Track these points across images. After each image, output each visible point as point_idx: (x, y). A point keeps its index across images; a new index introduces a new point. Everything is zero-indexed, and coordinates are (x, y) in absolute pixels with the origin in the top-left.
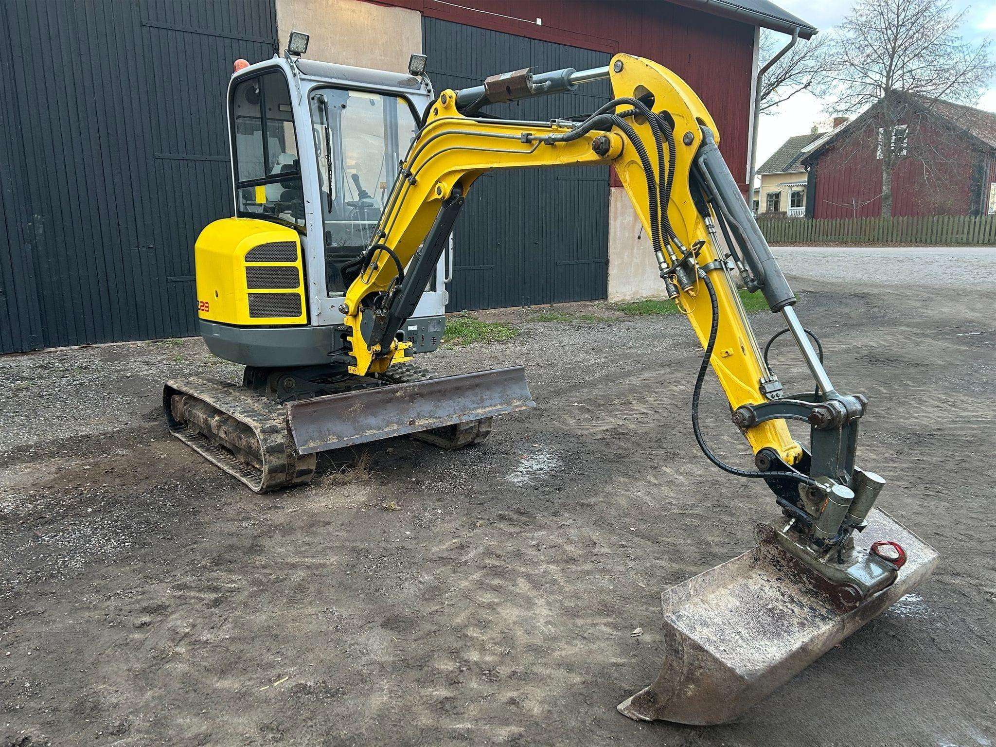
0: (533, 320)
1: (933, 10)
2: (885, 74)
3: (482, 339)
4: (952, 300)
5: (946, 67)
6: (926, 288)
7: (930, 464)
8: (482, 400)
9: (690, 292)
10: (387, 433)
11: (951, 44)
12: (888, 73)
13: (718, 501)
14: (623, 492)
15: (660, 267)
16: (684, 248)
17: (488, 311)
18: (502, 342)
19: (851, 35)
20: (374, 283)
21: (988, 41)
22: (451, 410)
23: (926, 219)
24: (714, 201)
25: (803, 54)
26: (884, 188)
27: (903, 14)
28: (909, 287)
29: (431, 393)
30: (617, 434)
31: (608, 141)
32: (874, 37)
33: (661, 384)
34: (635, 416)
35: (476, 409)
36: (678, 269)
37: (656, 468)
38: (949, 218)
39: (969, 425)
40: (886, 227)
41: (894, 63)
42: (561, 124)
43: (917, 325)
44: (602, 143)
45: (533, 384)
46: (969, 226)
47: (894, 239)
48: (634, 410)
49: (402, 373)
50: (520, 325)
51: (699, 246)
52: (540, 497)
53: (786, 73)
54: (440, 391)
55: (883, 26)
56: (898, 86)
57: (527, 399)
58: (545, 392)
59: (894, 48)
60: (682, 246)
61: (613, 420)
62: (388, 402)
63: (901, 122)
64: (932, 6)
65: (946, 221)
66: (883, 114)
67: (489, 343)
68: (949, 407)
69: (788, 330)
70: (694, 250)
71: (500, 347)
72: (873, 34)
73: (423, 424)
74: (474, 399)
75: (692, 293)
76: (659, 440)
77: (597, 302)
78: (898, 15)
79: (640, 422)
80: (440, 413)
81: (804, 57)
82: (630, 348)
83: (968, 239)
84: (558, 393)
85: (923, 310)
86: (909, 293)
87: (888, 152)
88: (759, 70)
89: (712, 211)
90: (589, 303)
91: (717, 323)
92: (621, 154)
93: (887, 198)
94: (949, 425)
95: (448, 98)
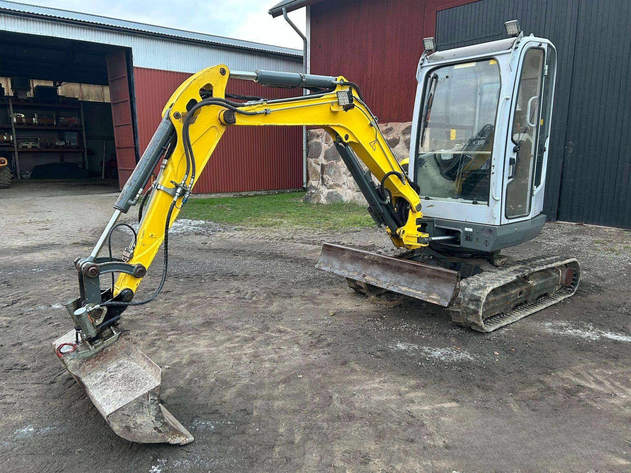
35: (404, 286)
57: (445, 298)
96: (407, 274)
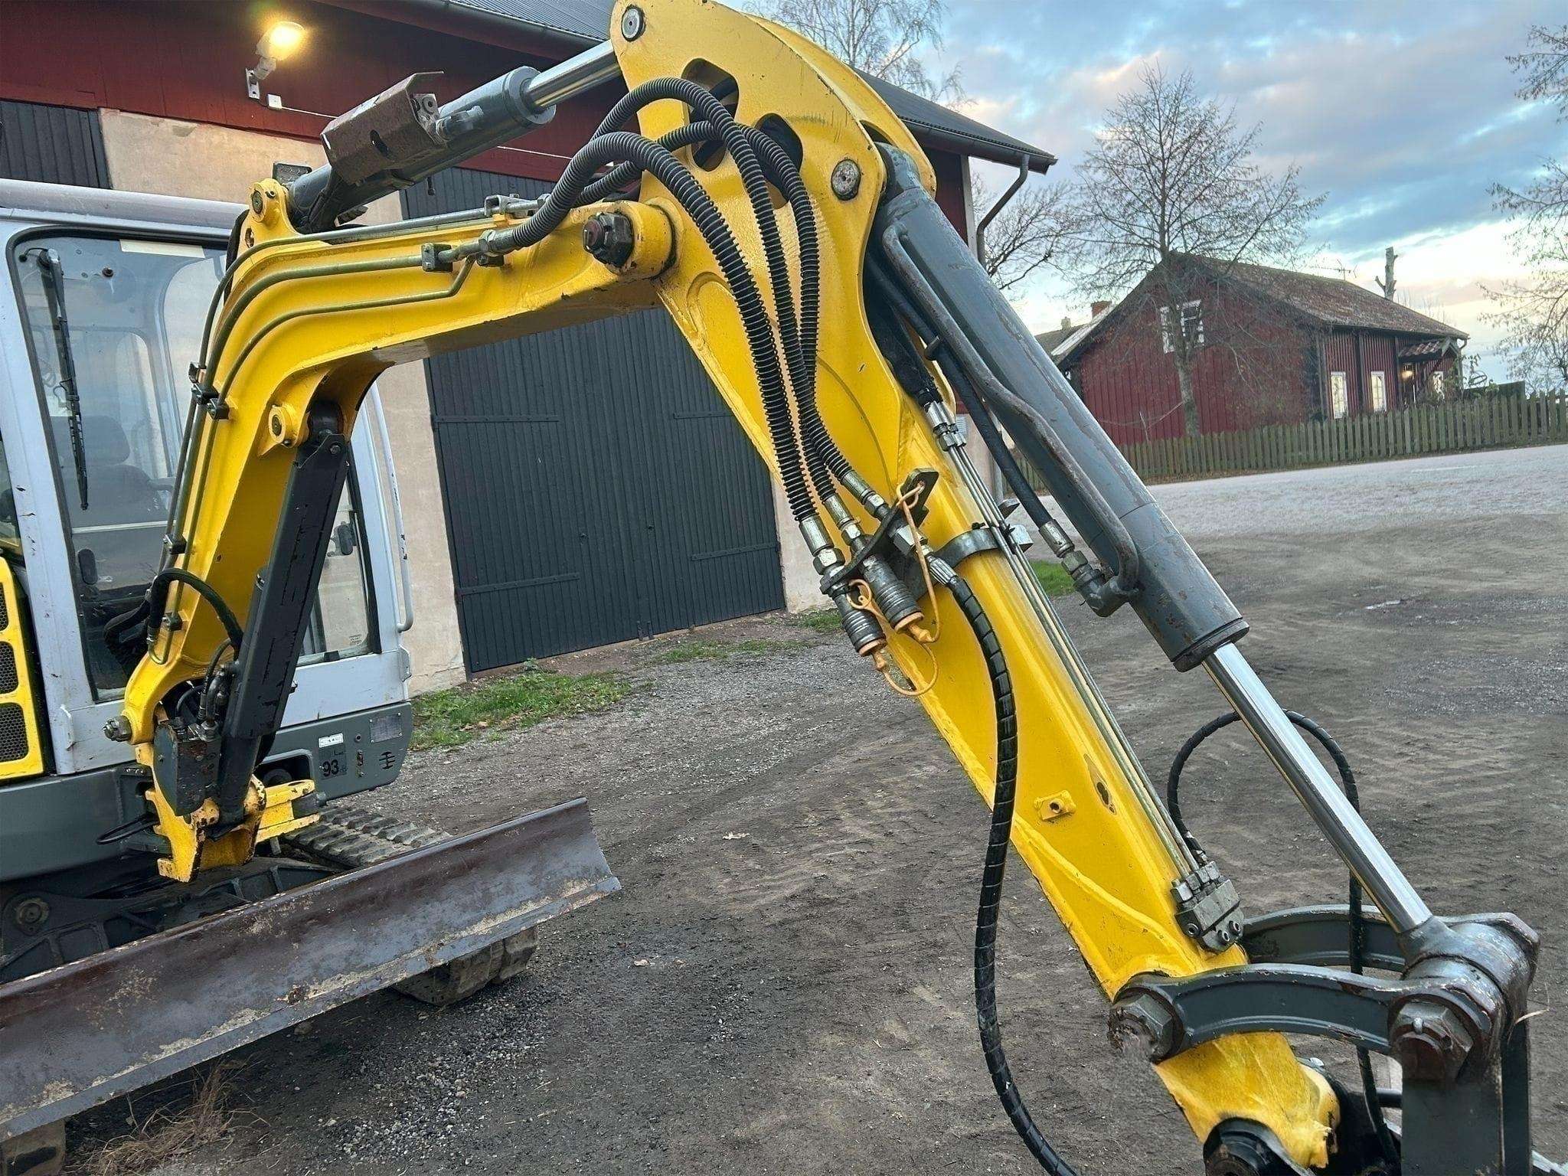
0: (658, 662)
1: (1210, 132)
2: (1157, 229)
3: (563, 709)
4: (1329, 551)
5: (1242, 211)
6: (1283, 535)
7: (1453, 897)
8: (487, 898)
9: (916, 630)
10: (221, 1040)
11: (1243, 178)
12: (1161, 226)
13: (1049, 1077)
14: (833, 1082)
15: (817, 563)
16: (877, 501)
17: (576, 655)
18: (599, 712)
19: (1100, 176)
20: (182, 662)
21: (1295, 169)
22: (406, 940)
23: (1251, 435)
24: (945, 350)
25: (1034, 212)
26: (1184, 393)
27: (1169, 140)
28: (1256, 537)
29: (349, 907)
30: (814, 902)
31: (625, 223)
32: (1133, 177)
33: (892, 765)
34: (848, 850)
35: (471, 923)
36: (868, 563)
37: (901, 991)
38: (1284, 429)
39: (1478, 790)
40: (1196, 450)
41: (1167, 213)
42: (512, 206)
43: (1294, 599)
44: (608, 228)
45: (651, 797)
46: (1315, 438)
47: (1212, 468)
48: (845, 835)
49: (336, 834)
50: (635, 673)
51: (920, 488)
52: (636, 1133)
53: (1014, 241)
54: (372, 899)
55: (1144, 162)
56: (1177, 245)
57: (599, 873)
58: (671, 814)
59: (1163, 191)
60: (872, 493)
61: (805, 866)
62: (225, 956)
63: (1190, 296)
64: (1208, 126)
65: (1280, 433)
66: (1165, 286)
67: (575, 716)
68: (1422, 754)
69: (1235, 718)
70: (909, 501)
71: (596, 722)
72: (1131, 174)
73: (324, 993)
74: (467, 899)
75: (921, 633)
76: (900, 910)
77: (768, 616)
78: (1161, 143)
79: (858, 866)
80: (376, 953)
81: (1037, 215)
82: (830, 695)
83: (1316, 457)
84: (697, 812)
85: (1293, 572)
86: (1259, 547)
87: (1179, 341)
88: (977, 224)
89: (943, 383)
90: (755, 619)
91: (1014, 722)
92: (672, 261)
93: (1189, 407)
94: (1442, 795)
95: (265, 199)
96: (453, 886)
